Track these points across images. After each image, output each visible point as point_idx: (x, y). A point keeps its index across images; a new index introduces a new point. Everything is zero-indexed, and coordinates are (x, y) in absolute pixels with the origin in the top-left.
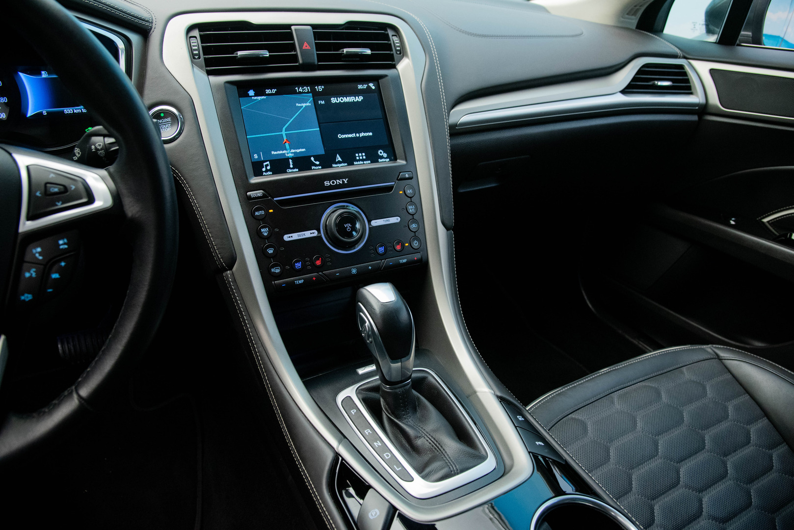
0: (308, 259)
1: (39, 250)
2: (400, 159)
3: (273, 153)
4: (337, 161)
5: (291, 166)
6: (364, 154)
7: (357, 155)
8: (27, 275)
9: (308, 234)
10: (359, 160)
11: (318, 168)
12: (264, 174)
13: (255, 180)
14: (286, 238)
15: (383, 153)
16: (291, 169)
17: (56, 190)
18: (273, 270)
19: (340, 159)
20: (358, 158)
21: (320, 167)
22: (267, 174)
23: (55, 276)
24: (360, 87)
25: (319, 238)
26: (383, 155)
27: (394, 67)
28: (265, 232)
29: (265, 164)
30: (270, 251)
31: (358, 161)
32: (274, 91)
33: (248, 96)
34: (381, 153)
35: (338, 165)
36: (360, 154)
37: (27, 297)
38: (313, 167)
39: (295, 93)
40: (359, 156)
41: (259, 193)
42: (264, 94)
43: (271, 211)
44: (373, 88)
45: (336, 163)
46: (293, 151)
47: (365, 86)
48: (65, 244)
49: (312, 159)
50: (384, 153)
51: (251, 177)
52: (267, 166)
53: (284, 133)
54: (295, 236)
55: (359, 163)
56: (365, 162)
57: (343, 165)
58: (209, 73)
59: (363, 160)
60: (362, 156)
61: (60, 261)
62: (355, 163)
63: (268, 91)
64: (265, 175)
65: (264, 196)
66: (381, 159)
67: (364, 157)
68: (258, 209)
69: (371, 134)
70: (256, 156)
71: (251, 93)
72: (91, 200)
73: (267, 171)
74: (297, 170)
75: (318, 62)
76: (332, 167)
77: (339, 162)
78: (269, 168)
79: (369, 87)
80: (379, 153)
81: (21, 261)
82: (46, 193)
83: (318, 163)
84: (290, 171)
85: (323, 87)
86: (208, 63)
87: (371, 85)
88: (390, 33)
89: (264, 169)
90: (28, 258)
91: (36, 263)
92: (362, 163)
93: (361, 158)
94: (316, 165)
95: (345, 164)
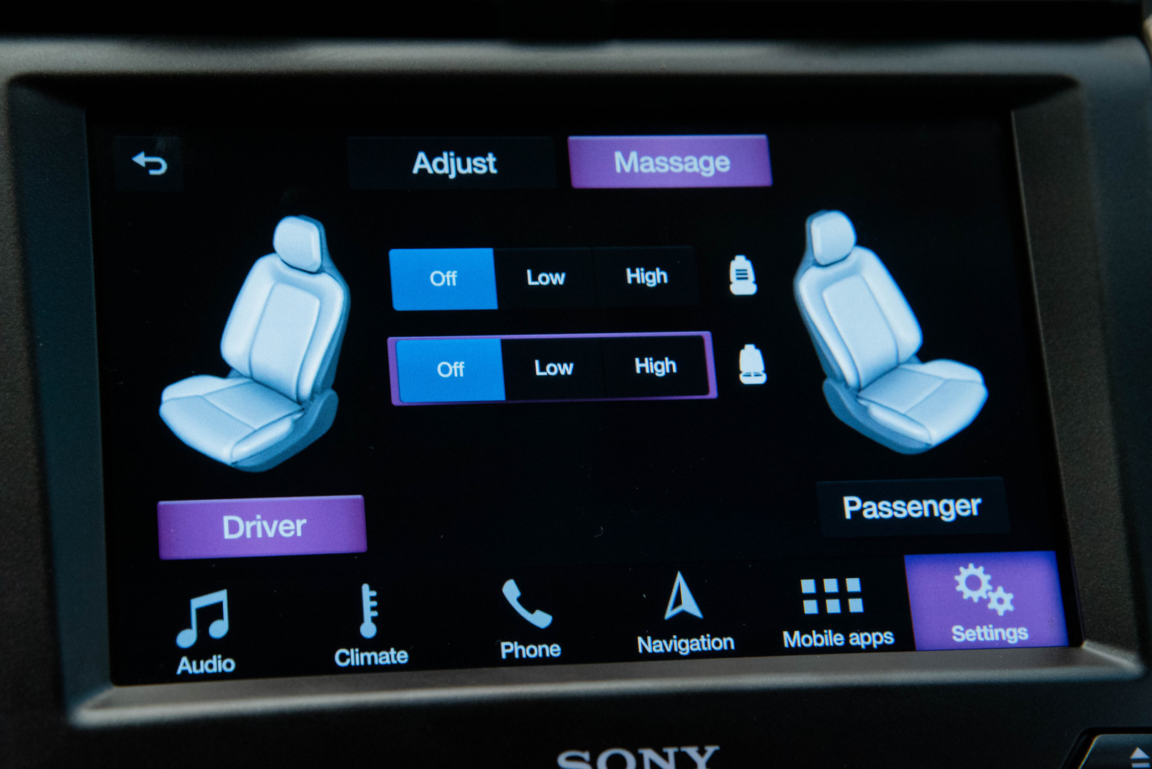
2: (1100, 639)
4: (670, 613)
5: (368, 630)
6: (853, 584)
7: (808, 586)
10: (822, 622)
11: (538, 651)
12: (185, 665)
13: (112, 708)
15: (985, 586)
16: (365, 645)
19: (690, 605)
20: (810, 607)
21: (554, 650)
22: (204, 666)
26: (984, 602)
29: (195, 602)
31: (809, 625)
34: (973, 583)
35: (676, 644)
36: (831, 585)
38: (508, 648)
40: (821, 596)
45: (665, 630)
49: (511, 591)
50: (994, 584)
51: (85, 690)
52: (209, 613)
55: (813, 639)
56: (857, 639)
57: (707, 643)
59: (845, 623)
60: (843, 595)
62: (792, 639)
64: (186, 677)
66: (968, 625)
67: (856, 606)
73: (204, 648)
74: (402, 657)
76: (633, 655)
77: (685, 626)
78: (219, 629)
80: (962, 587)
83: (541, 619)
84: (356, 658)
89: (187, 639)
92: (837, 639)
93: (833, 606)
94: (530, 635)
95: (726, 643)
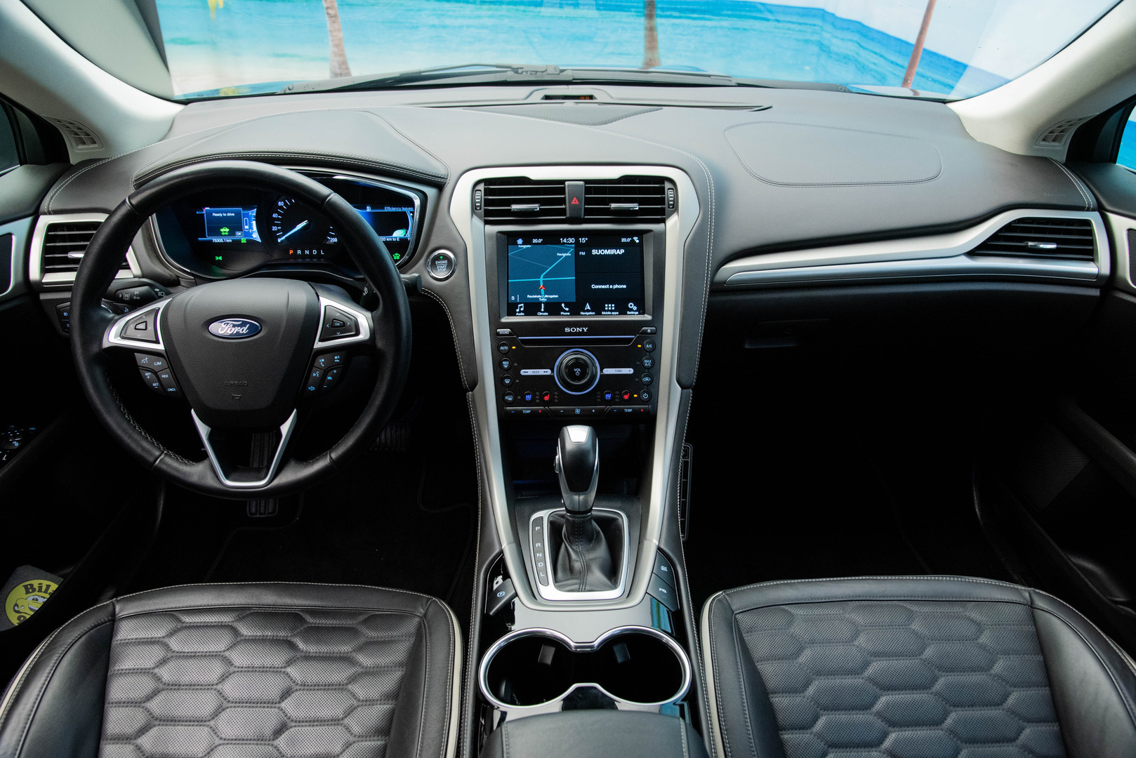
0: (538, 393)
1: (323, 360)
2: (648, 314)
3: (528, 296)
4: (586, 309)
5: (542, 310)
6: (613, 305)
7: (606, 305)
8: (314, 375)
9: (541, 372)
10: (608, 310)
11: (567, 314)
12: (516, 314)
13: (506, 319)
14: (523, 372)
16: (542, 312)
17: (338, 324)
18: (506, 398)
19: (589, 308)
20: (606, 309)
21: (569, 314)
22: (519, 315)
23: (330, 378)
24: (624, 240)
25: (551, 377)
26: (632, 309)
27: (663, 221)
28: (506, 364)
29: (519, 306)
30: (507, 381)
31: (606, 311)
32: (540, 241)
33: (516, 244)
34: (631, 305)
35: (586, 314)
36: (610, 305)
37: (312, 388)
38: (562, 313)
39: (559, 243)
40: (608, 307)
41: (507, 331)
42: (531, 243)
43: (514, 348)
44: (637, 241)
45: (585, 311)
46: (547, 296)
47: (629, 240)
48: (338, 359)
49: (563, 305)
50: (634, 306)
51: (504, 317)
52: (521, 307)
53: (541, 279)
54: (530, 372)
55: (607, 313)
56: (613, 313)
57: (591, 313)
58: (487, 222)
59: (611, 311)
60: (612, 307)
61: (333, 369)
62: (604, 314)
63: (535, 241)
64: (516, 316)
65: (510, 334)
66: (630, 312)
67: (613, 308)
68: (503, 345)
69: (625, 287)
70: (513, 298)
71: (520, 241)
72: (358, 333)
73: (519, 312)
74: (547, 315)
75: (585, 215)
76: (580, 315)
77: (588, 311)
78: (522, 309)
79: (633, 240)
80: (629, 306)
81: (312, 366)
82: (332, 326)
83: (567, 309)
84: (541, 314)
85: (587, 239)
86: (487, 213)
87: (636, 239)
88: (667, 185)
89: (518, 310)
90: (316, 365)
91: (320, 368)
92: (610, 314)
93: (610, 308)
94: (565, 311)
95: (594, 313)
